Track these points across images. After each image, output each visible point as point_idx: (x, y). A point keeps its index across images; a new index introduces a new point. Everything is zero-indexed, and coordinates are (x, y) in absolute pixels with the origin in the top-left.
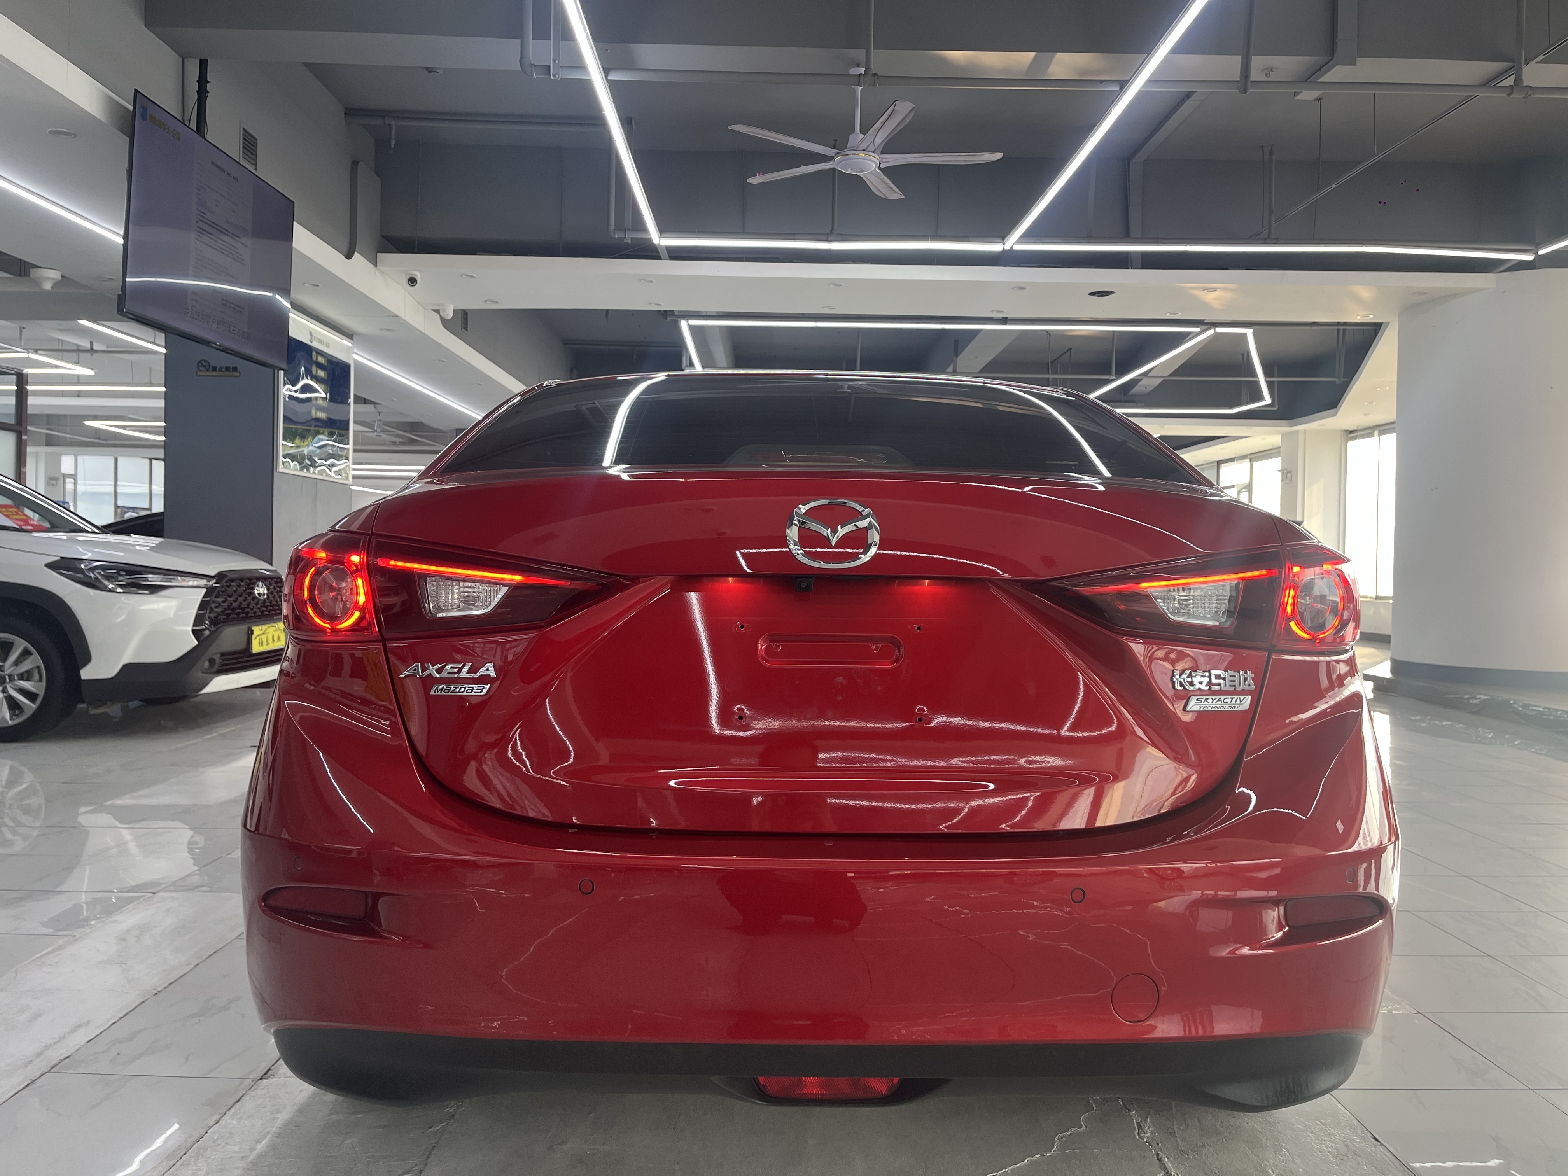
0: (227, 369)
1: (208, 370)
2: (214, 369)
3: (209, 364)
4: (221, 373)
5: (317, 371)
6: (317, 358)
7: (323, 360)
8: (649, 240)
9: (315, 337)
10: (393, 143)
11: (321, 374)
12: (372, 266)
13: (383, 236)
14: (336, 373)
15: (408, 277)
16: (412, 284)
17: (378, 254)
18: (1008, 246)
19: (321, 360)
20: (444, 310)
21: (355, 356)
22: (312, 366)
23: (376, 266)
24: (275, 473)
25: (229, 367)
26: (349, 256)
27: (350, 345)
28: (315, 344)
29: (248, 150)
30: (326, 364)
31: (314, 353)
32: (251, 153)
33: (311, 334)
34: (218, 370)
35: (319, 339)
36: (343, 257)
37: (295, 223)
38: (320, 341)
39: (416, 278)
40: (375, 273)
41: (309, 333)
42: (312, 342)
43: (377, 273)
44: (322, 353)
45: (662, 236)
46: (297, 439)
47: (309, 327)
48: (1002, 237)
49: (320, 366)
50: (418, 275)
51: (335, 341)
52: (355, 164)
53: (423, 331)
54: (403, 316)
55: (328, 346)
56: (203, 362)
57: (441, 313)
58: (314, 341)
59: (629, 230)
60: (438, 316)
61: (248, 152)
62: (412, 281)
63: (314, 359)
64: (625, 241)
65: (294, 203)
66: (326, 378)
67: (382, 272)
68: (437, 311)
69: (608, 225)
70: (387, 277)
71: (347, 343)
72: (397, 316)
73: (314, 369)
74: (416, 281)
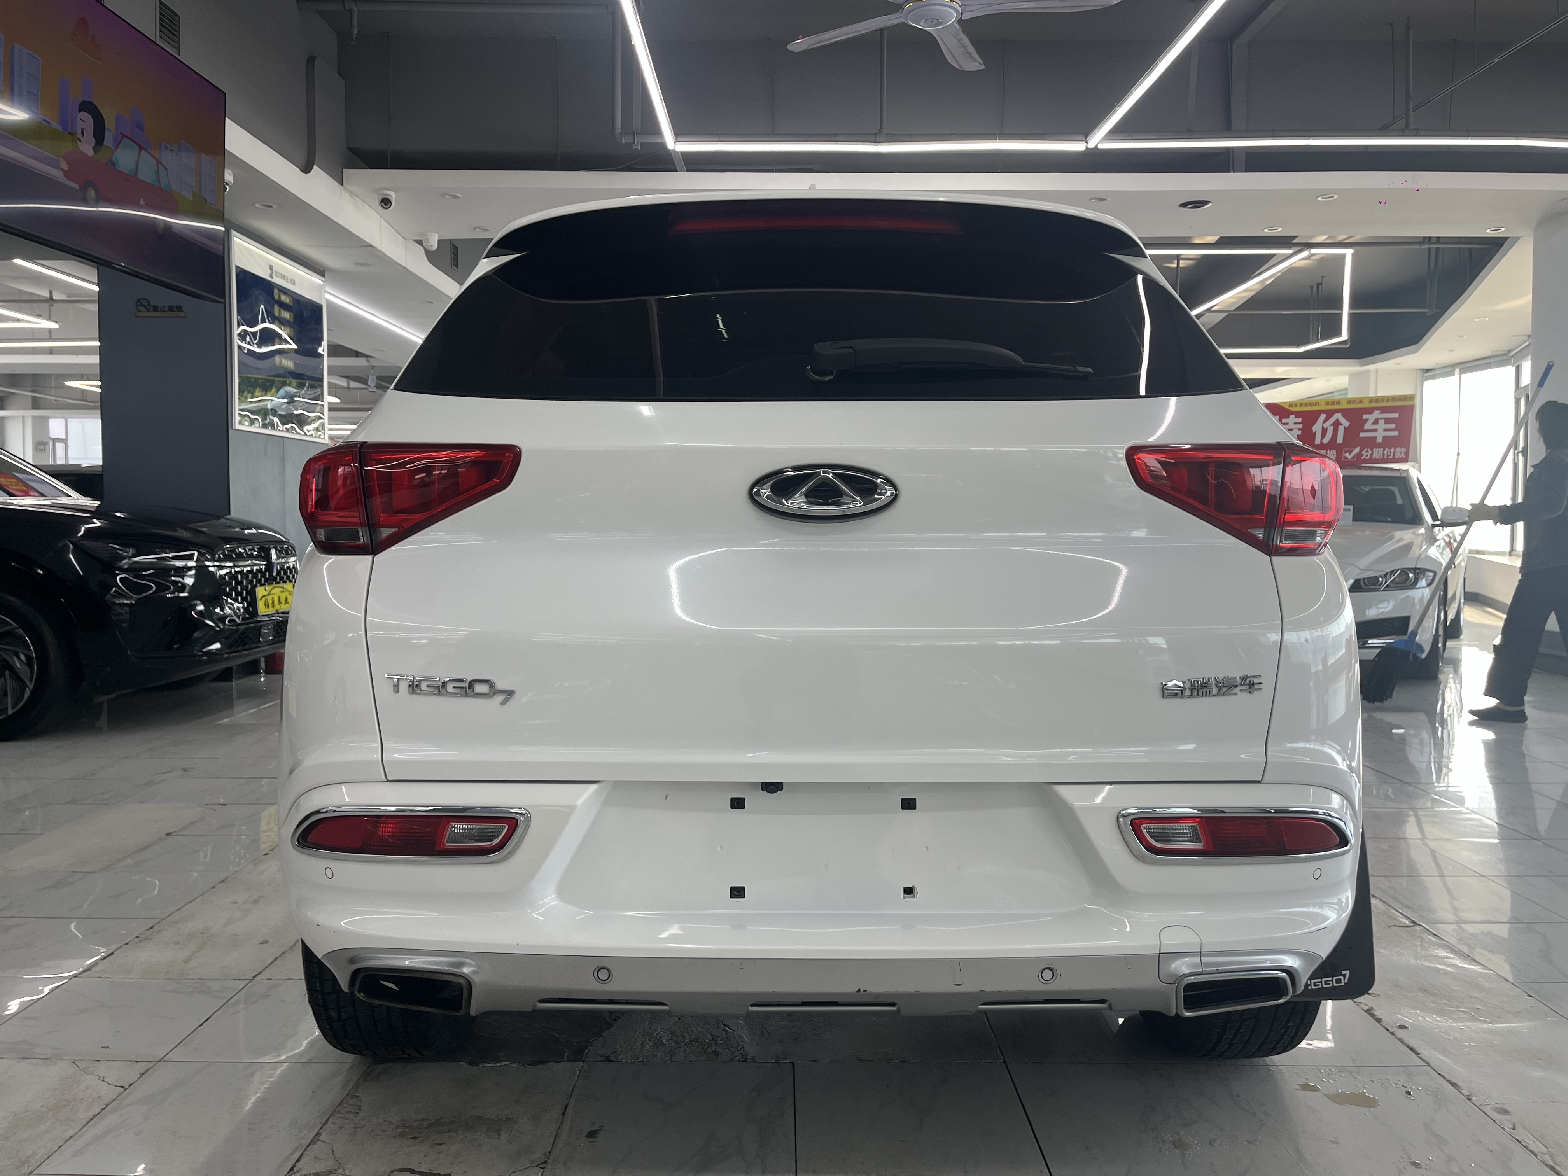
0: (171, 308)
1: (148, 310)
2: (156, 309)
3: (149, 303)
4: (164, 314)
5: (280, 313)
6: (279, 297)
7: (288, 299)
8: (663, 145)
9: (276, 272)
10: (355, 32)
11: (286, 315)
12: (338, 184)
13: (348, 149)
14: (305, 315)
15: (381, 197)
16: (385, 206)
17: (344, 170)
18: (1091, 145)
19: (284, 298)
20: (428, 240)
21: (328, 296)
22: (273, 307)
23: (342, 185)
24: (230, 431)
25: (173, 306)
26: (306, 170)
27: (322, 283)
28: (276, 280)
29: (167, 29)
30: (292, 305)
31: (276, 291)
32: (172, 33)
33: (271, 267)
34: (159, 310)
35: (282, 274)
36: (298, 170)
37: (227, 119)
38: (283, 277)
39: (389, 197)
40: (341, 193)
41: (268, 267)
42: (272, 278)
43: (343, 192)
44: (287, 292)
45: (678, 140)
46: (257, 390)
47: (268, 260)
48: (1086, 134)
49: (283, 305)
50: (393, 196)
51: (300, 275)
52: (311, 60)
53: (405, 266)
54: (379, 247)
55: (293, 282)
56: (142, 301)
57: (424, 244)
58: (274, 276)
59: (638, 133)
60: (423, 248)
61: (167, 32)
62: (386, 202)
63: (276, 297)
64: (634, 147)
65: (225, 94)
66: (292, 320)
67: (351, 193)
68: (420, 242)
69: (613, 127)
70: (358, 198)
71: (316, 280)
72: (371, 246)
73: (276, 309)
74: (391, 203)
